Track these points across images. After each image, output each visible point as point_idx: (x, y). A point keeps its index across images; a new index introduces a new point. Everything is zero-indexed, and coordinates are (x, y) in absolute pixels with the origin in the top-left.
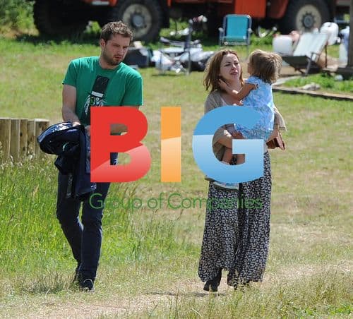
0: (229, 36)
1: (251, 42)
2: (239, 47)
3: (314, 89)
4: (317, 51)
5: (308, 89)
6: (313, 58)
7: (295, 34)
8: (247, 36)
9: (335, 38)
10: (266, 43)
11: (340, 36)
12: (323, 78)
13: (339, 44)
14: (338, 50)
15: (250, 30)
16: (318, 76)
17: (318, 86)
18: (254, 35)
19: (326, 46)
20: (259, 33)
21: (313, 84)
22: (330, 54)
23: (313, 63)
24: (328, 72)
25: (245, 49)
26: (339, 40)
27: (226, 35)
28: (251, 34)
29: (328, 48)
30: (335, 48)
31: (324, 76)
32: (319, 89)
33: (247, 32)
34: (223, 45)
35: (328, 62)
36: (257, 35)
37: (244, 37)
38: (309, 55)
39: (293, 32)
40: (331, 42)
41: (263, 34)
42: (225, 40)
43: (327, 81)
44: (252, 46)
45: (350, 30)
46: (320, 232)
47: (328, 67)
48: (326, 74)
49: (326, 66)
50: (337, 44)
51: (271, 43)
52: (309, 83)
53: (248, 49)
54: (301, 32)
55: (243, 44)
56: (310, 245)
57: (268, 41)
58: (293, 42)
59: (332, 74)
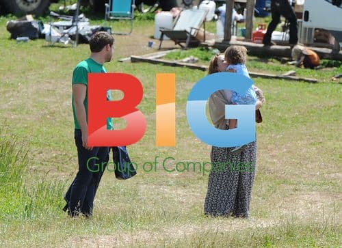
0: (113, 12)
1: (135, 17)
2: (124, 22)
3: (193, 61)
4: (196, 26)
5: (188, 62)
6: (192, 33)
7: (176, 11)
8: (131, 11)
9: (212, 15)
10: (148, 18)
11: (218, 13)
12: (201, 52)
13: (217, 20)
14: (216, 25)
15: (134, 6)
16: (197, 50)
17: (196, 59)
18: (137, 11)
19: (204, 22)
20: (142, 9)
21: (192, 57)
22: (208, 30)
23: (192, 37)
24: (207, 46)
25: (129, 23)
26: (216, 17)
27: (111, 10)
28: (135, 10)
29: (206, 23)
30: (213, 24)
31: (202, 50)
32: (197, 61)
33: (131, 7)
34: (109, 20)
35: (207, 37)
37: (129, 13)
38: (189, 30)
39: (174, 9)
40: (209, 19)
41: (145, 10)
42: (111, 15)
43: (205, 54)
44: (137, 20)
45: (227, 7)
46: (199, 194)
47: (206, 41)
48: (204, 48)
49: (205, 40)
50: (214, 20)
51: (154, 19)
52: (189, 56)
53: (132, 22)
54: (181, 9)
55: (126, 18)
56: (190, 206)
57: (150, 15)
58: (174, 18)
59: (210, 48)
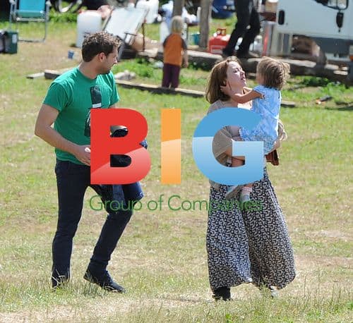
0: (21, 11)
1: (51, 18)
2: (35, 25)
3: (129, 78)
4: (133, 31)
5: (121, 78)
6: (127, 40)
7: (106, 10)
8: (45, 10)
9: (154, 15)
10: (68, 20)
11: (161, 13)
12: (139, 65)
13: (160, 22)
14: (159, 29)
15: (49, 3)
16: (133, 62)
17: (133, 74)
18: (53, 9)
19: (143, 25)
20: (60, 7)
21: (127, 72)
22: (148, 36)
23: (127, 46)
24: (146, 58)
25: (42, 26)
26: (160, 18)
27: (18, 8)
28: (50, 8)
29: (145, 27)
30: (155, 28)
31: (140, 62)
32: (134, 78)
33: (46, 6)
34: (14, 21)
35: (147, 45)
36: (57, 10)
37: (42, 12)
38: (122, 36)
40: (150, 20)
41: (64, 9)
42: (17, 15)
43: (144, 68)
44: (52, 22)
46: (135, 258)
47: (146, 51)
48: (143, 60)
49: (144, 49)
50: (156, 22)
51: (76, 21)
52: (122, 71)
53: (46, 26)
54: (112, 7)
55: (39, 20)
56: (123, 273)
57: (70, 16)
58: (103, 19)
59: (151, 60)
